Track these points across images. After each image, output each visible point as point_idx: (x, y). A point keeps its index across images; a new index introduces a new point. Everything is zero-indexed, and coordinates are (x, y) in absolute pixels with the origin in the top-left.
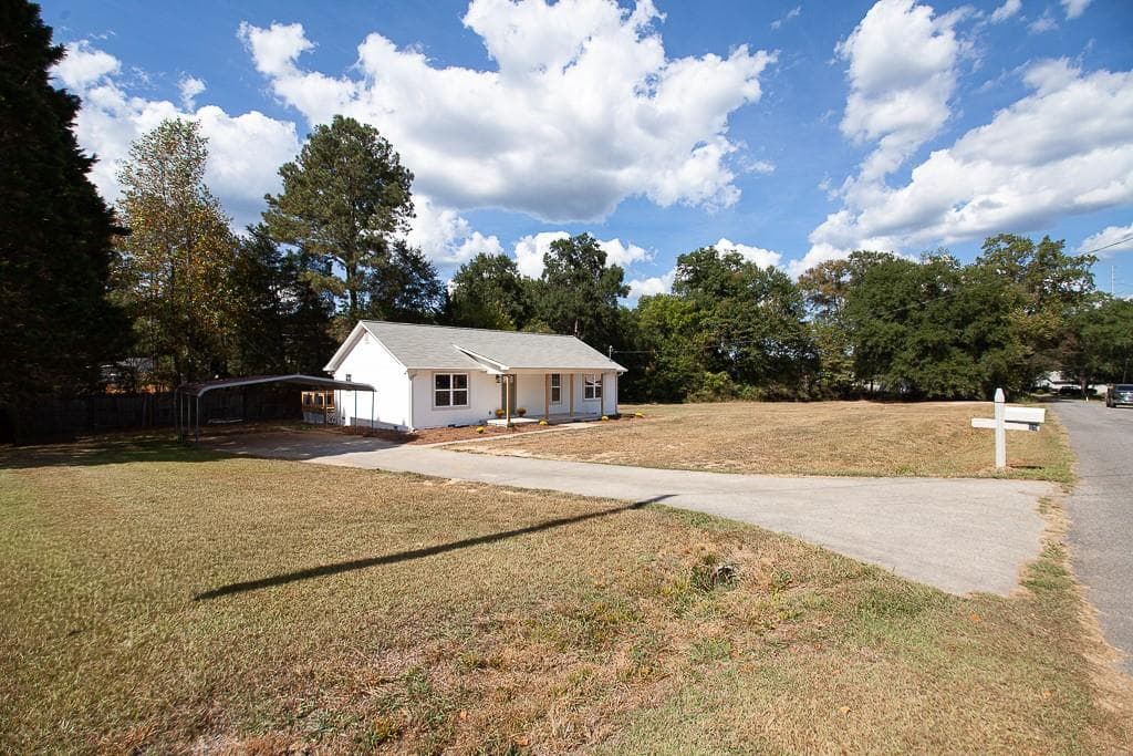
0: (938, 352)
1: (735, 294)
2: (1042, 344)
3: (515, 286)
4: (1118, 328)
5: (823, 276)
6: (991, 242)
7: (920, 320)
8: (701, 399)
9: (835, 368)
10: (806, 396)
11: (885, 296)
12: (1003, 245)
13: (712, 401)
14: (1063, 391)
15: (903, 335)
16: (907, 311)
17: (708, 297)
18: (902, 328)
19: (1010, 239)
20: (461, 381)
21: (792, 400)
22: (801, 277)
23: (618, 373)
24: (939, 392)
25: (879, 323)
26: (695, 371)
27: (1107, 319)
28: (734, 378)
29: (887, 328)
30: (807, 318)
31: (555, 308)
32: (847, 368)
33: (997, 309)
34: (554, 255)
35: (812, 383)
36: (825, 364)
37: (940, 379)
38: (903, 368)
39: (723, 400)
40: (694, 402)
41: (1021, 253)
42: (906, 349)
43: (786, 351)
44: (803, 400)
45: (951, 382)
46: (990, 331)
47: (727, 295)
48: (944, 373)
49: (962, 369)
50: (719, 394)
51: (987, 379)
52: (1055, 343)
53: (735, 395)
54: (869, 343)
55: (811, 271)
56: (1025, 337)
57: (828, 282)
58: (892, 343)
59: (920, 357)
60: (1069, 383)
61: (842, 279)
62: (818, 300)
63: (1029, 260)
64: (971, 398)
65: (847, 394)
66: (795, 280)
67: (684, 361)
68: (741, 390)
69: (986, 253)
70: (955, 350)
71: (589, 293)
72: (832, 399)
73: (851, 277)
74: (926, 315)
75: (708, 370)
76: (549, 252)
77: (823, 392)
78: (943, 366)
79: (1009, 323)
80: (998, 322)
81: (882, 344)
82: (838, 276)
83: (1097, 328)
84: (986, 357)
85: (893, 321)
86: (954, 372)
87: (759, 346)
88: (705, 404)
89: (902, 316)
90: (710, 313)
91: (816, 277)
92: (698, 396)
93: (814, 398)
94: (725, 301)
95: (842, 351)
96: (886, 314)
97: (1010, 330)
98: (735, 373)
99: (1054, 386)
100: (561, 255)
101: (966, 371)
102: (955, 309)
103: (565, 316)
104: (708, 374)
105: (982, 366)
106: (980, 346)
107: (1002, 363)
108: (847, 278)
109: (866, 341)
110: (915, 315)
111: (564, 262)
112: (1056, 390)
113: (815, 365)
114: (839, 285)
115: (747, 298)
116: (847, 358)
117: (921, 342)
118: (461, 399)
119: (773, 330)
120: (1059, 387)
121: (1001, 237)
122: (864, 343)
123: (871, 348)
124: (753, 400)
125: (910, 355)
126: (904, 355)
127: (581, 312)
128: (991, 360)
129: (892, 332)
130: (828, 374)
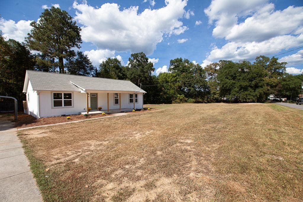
0: (245, 88)
1: (187, 71)
2: (272, 87)
3: (120, 68)
4: (291, 83)
5: (211, 67)
6: (258, 58)
7: (239, 79)
8: (176, 102)
9: (214, 94)
10: (206, 102)
11: (230, 72)
12: (261, 59)
13: (179, 103)
14: (274, 100)
15: (234, 84)
16: (236, 77)
17: (179, 73)
18: (234, 82)
19: (263, 57)
20: (69, 96)
21: (202, 103)
22: (205, 68)
23: (143, 93)
24: (244, 100)
25: (228, 80)
26: (175, 94)
27: (287, 80)
28: (186, 96)
29: (230, 82)
30: (207, 79)
31: (131, 74)
32: (218, 94)
33: (261, 76)
34: (132, 58)
35: (208, 98)
36: (212, 92)
37: (245, 96)
38: (235, 93)
39: (182, 103)
40: (174, 103)
41: (266, 61)
42: (235, 88)
43: (201, 89)
44: (205, 103)
45: (248, 97)
46: (259, 83)
47: (184, 72)
48: (246, 95)
49: (251, 94)
50: (182, 101)
51: (258, 96)
52: (276, 86)
53: (186, 101)
54: (225, 86)
55: (208, 66)
56: (268, 84)
57: (212, 69)
58: (231, 86)
59: (240, 90)
60: (276, 98)
61: (216, 68)
62: (210, 74)
63: (268, 63)
64: (254, 102)
65: (218, 101)
66: (204, 68)
67: (172, 91)
68: (188, 100)
69: (256, 61)
70: (249, 88)
71: (142, 70)
72: (213, 102)
73: (219, 67)
74: (241, 78)
75: (179, 94)
76: (130, 57)
77: (211, 100)
78: (246, 93)
79: (264, 80)
80: (261, 80)
81: (228, 86)
82: (215, 67)
83: (285, 83)
84: (257, 90)
85: (231, 80)
86: (249, 94)
87: (193, 87)
88: (177, 104)
89: (234, 78)
90: (179, 77)
91: (209, 68)
92: (175, 102)
93: (208, 102)
94: (184, 74)
95: (216, 88)
96: (230, 78)
97: (264, 82)
98: (186, 95)
99: (271, 99)
100: (134, 58)
101: (252, 94)
102: (249, 76)
103: (135, 77)
104: (178, 95)
105: (256, 93)
106: (256, 87)
107: (262, 92)
108: (218, 68)
109: (224, 85)
110: (238, 78)
111: (135, 61)
112: (272, 100)
113: (209, 93)
114: (216, 70)
115: (190, 73)
116: (218, 91)
117: (240, 85)
118: (68, 104)
119: (197, 82)
120: (273, 99)
121: (261, 56)
122: (223, 86)
123: (225, 88)
124: (191, 103)
125: (237, 89)
126: (235, 89)
127: (140, 76)
128: (259, 91)
129: (231, 83)
130: (213, 95)
